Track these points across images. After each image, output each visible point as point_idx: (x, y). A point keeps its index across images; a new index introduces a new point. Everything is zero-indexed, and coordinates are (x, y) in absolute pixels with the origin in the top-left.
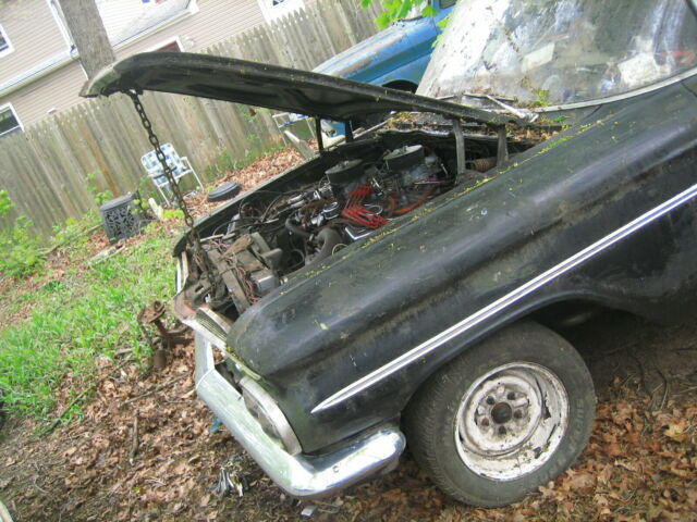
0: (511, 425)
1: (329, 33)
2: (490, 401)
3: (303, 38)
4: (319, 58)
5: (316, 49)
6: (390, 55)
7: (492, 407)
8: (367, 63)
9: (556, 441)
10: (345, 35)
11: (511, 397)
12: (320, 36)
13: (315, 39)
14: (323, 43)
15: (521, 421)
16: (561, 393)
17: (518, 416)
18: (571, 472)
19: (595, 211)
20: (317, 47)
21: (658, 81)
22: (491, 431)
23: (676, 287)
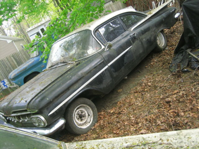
0: (83, 118)
1: (11, 65)
2: (78, 114)
3: (3, 67)
4: (9, 72)
5: (7, 69)
6: (32, 66)
7: (79, 115)
8: (26, 68)
9: (92, 119)
10: (15, 65)
11: (82, 113)
12: (8, 66)
13: (7, 67)
14: (9, 67)
15: (85, 117)
16: (91, 109)
17: (84, 116)
18: (96, 124)
19: (89, 74)
20: (8, 69)
21: (94, 53)
22: (80, 120)
23: (105, 86)
